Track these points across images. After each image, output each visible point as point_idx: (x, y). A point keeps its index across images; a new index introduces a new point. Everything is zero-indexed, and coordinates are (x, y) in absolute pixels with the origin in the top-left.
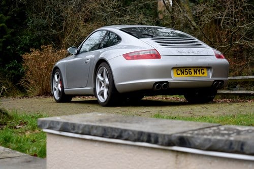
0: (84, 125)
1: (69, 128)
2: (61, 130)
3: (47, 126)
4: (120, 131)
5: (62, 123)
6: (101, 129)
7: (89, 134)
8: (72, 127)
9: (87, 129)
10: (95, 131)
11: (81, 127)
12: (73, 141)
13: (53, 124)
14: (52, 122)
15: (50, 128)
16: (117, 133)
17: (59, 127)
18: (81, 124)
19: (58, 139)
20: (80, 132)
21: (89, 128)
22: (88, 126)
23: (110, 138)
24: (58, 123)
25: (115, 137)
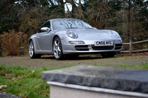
0: (93, 78)
1: (76, 80)
2: (66, 83)
3: (52, 78)
4: (138, 84)
5: (68, 76)
6: (113, 81)
7: (99, 86)
8: (80, 80)
9: (97, 82)
10: (106, 84)
11: (90, 80)
12: (78, 93)
13: (58, 77)
14: (58, 75)
15: (54, 80)
16: (134, 86)
17: (65, 79)
18: (90, 77)
19: (62, 91)
20: (89, 84)
21: (99, 81)
22: (99, 78)
23: (125, 90)
24: (64, 76)
25: (132, 90)
